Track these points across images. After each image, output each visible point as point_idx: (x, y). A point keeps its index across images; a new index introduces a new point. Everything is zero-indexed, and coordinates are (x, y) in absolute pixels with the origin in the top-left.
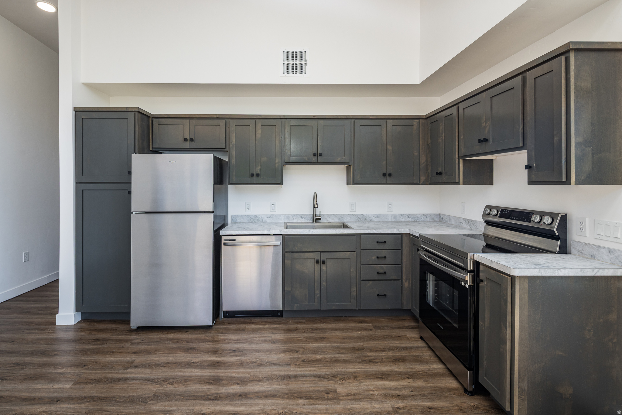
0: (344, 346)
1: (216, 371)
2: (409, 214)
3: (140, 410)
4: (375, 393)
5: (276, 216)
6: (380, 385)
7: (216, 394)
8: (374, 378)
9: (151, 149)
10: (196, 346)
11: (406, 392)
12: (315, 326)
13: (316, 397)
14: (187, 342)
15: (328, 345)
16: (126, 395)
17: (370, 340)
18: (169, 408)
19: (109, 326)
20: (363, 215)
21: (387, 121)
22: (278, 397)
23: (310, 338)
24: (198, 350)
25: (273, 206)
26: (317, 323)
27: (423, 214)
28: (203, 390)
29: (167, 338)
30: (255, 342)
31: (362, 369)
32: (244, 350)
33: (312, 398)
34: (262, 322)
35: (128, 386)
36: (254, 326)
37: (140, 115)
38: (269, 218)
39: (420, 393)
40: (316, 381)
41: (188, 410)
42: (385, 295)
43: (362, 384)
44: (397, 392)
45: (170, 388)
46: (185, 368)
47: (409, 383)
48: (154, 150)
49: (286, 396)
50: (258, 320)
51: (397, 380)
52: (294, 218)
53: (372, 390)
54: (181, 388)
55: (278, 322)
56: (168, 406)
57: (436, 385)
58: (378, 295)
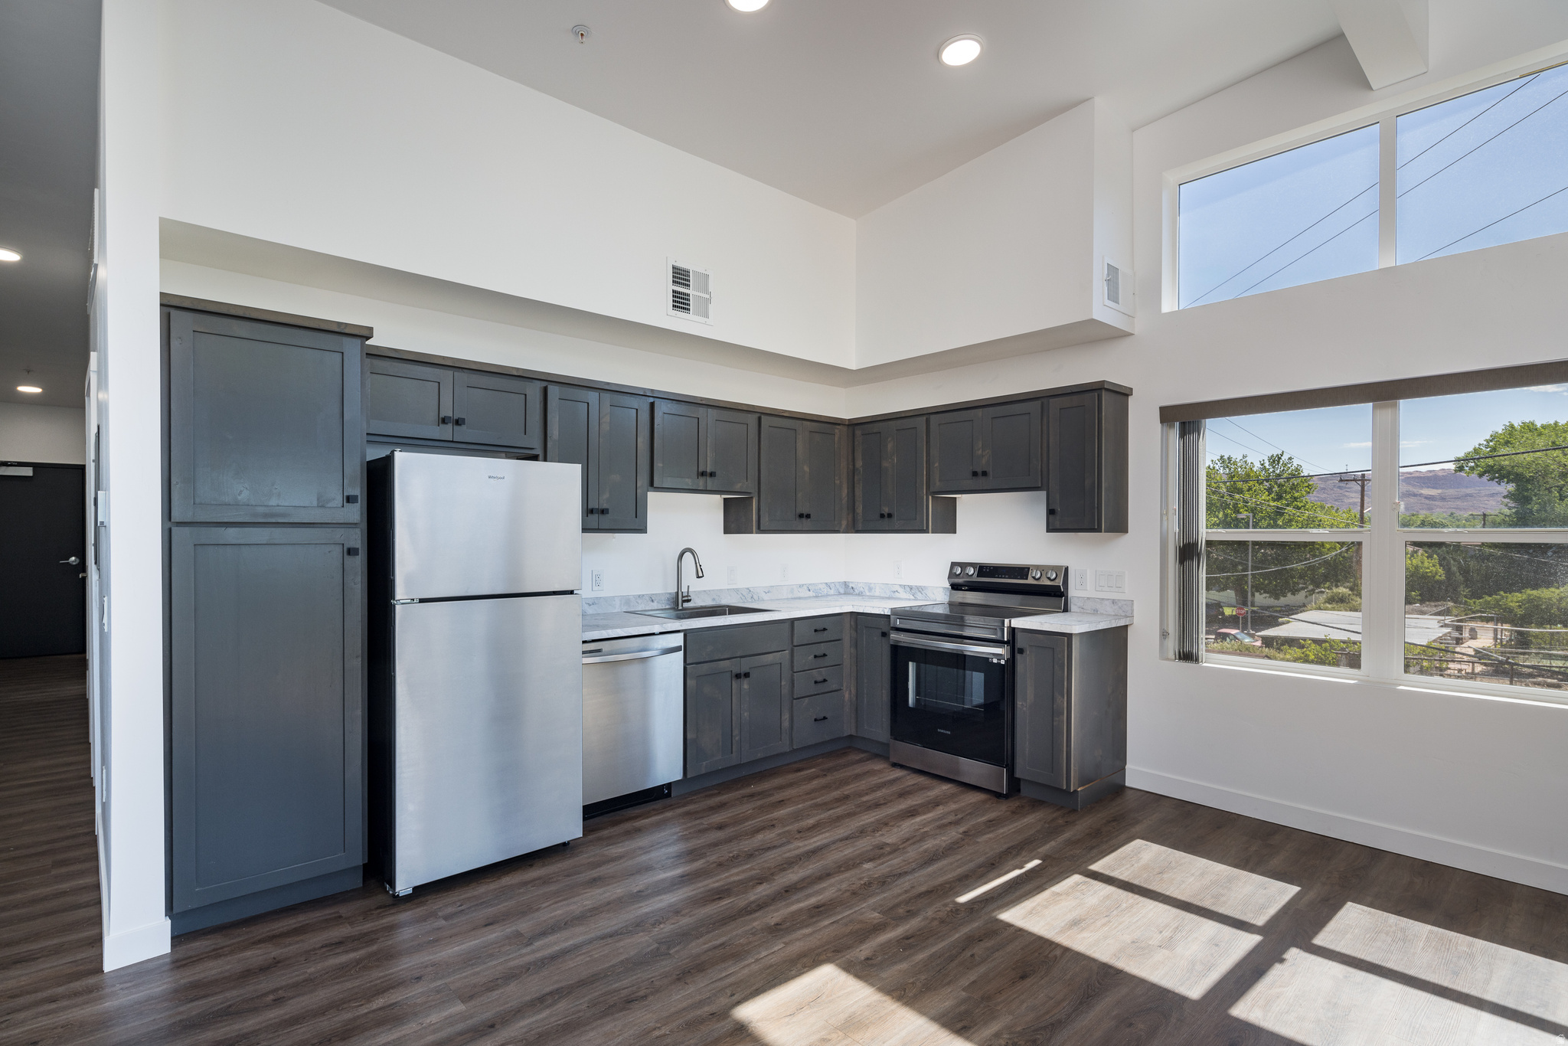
5: (605, 599)
20: (748, 589)
25: (598, 579)
42: (825, 718)
52: (640, 602)
58: (816, 720)
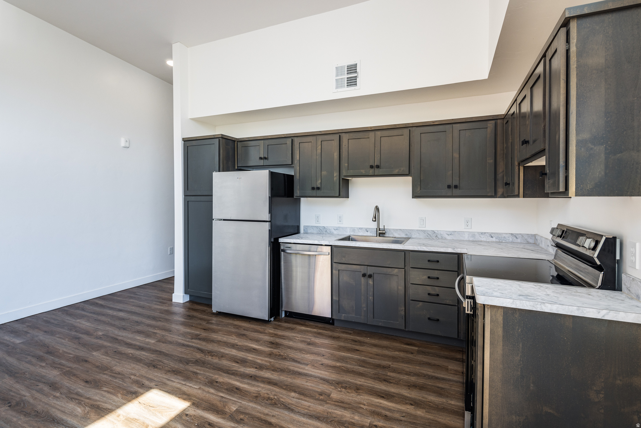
0: (371, 361)
1: (248, 355)
2: (493, 233)
3: (181, 367)
4: (365, 407)
5: (343, 228)
6: (375, 402)
7: (235, 370)
8: (375, 395)
9: (236, 168)
10: (248, 334)
11: (397, 415)
12: (358, 338)
13: (309, 394)
14: (244, 330)
15: (356, 357)
16: (180, 356)
17: (403, 362)
18: (198, 371)
19: (202, 308)
20: (433, 231)
21: (454, 125)
22: (277, 386)
23: (344, 347)
24: (247, 337)
25: (340, 219)
26: (362, 336)
27: (512, 234)
28: (229, 366)
29: (233, 324)
30: (295, 340)
31: (370, 385)
32: (281, 345)
33: (304, 394)
34: (313, 326)
35: (185, 351)
36: (303, 328)
37: (224, 140)
38: (336, 230)
39: (411, 421)
40: (319, 382)
41: (209, 376)
42: (438, 320)
43: (359, 396)
44: (388, 413)
45: (209, 358)
46: (229, 347)
47: (407, 409)
48: (239, 168)
49: (285, 387)
50: (311, 323)
51: (396, 403)
52: (360, 231)
53: (363, 404)
54: (215, 360)
55: (327, 328)
56: (199, 370)
57: (436, 419)
58: (429, 319)
